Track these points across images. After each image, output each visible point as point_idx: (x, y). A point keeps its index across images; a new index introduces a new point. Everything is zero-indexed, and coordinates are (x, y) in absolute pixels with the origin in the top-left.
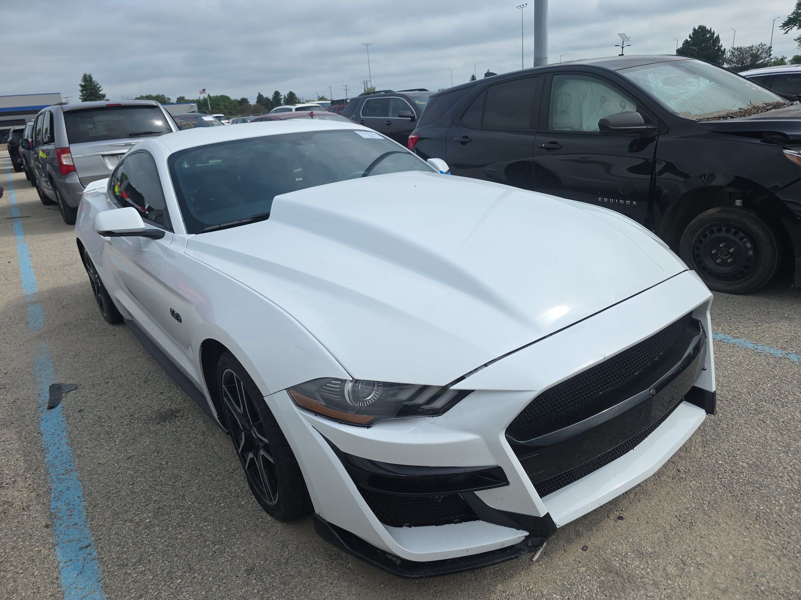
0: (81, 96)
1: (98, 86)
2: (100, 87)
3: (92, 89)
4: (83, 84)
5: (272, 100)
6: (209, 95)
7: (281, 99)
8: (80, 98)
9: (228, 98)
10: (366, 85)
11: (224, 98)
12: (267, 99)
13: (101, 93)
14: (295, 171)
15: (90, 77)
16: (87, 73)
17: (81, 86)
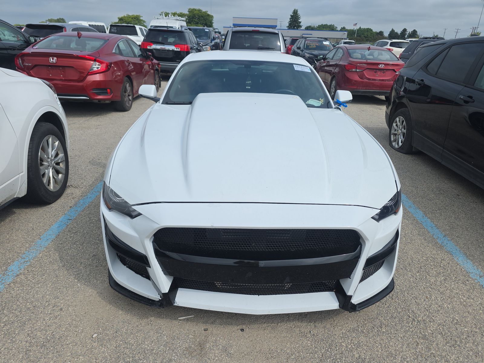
0: (289, 22)
1: (299, 17)
2: (300, 17)
3: (295, 18)
4: (292, 14)
5: (399, 34)
6: (360, 27)
7: (406, 34)
8: (288, 23)
9: (372, 30)
10: (474, 30)
11: (369, 30)
12: (397, 33)
13: (299, 21)
14: (247, 82)
15: (297, 11)
16: (296, 9)
17: (291, 16)
